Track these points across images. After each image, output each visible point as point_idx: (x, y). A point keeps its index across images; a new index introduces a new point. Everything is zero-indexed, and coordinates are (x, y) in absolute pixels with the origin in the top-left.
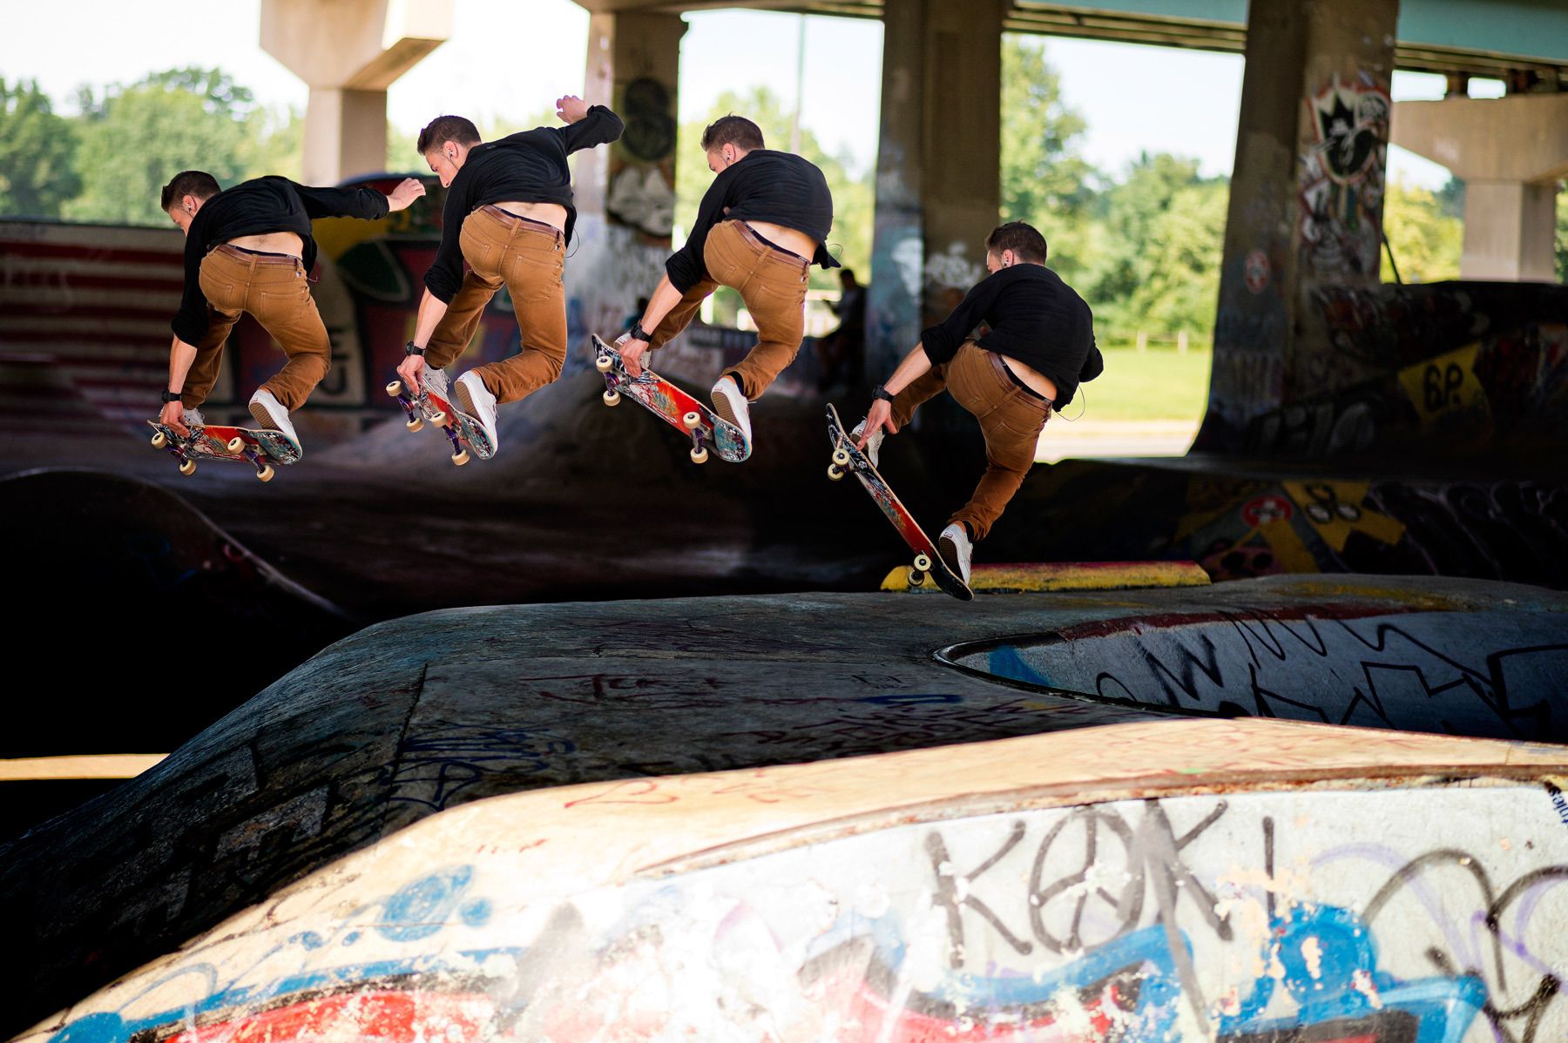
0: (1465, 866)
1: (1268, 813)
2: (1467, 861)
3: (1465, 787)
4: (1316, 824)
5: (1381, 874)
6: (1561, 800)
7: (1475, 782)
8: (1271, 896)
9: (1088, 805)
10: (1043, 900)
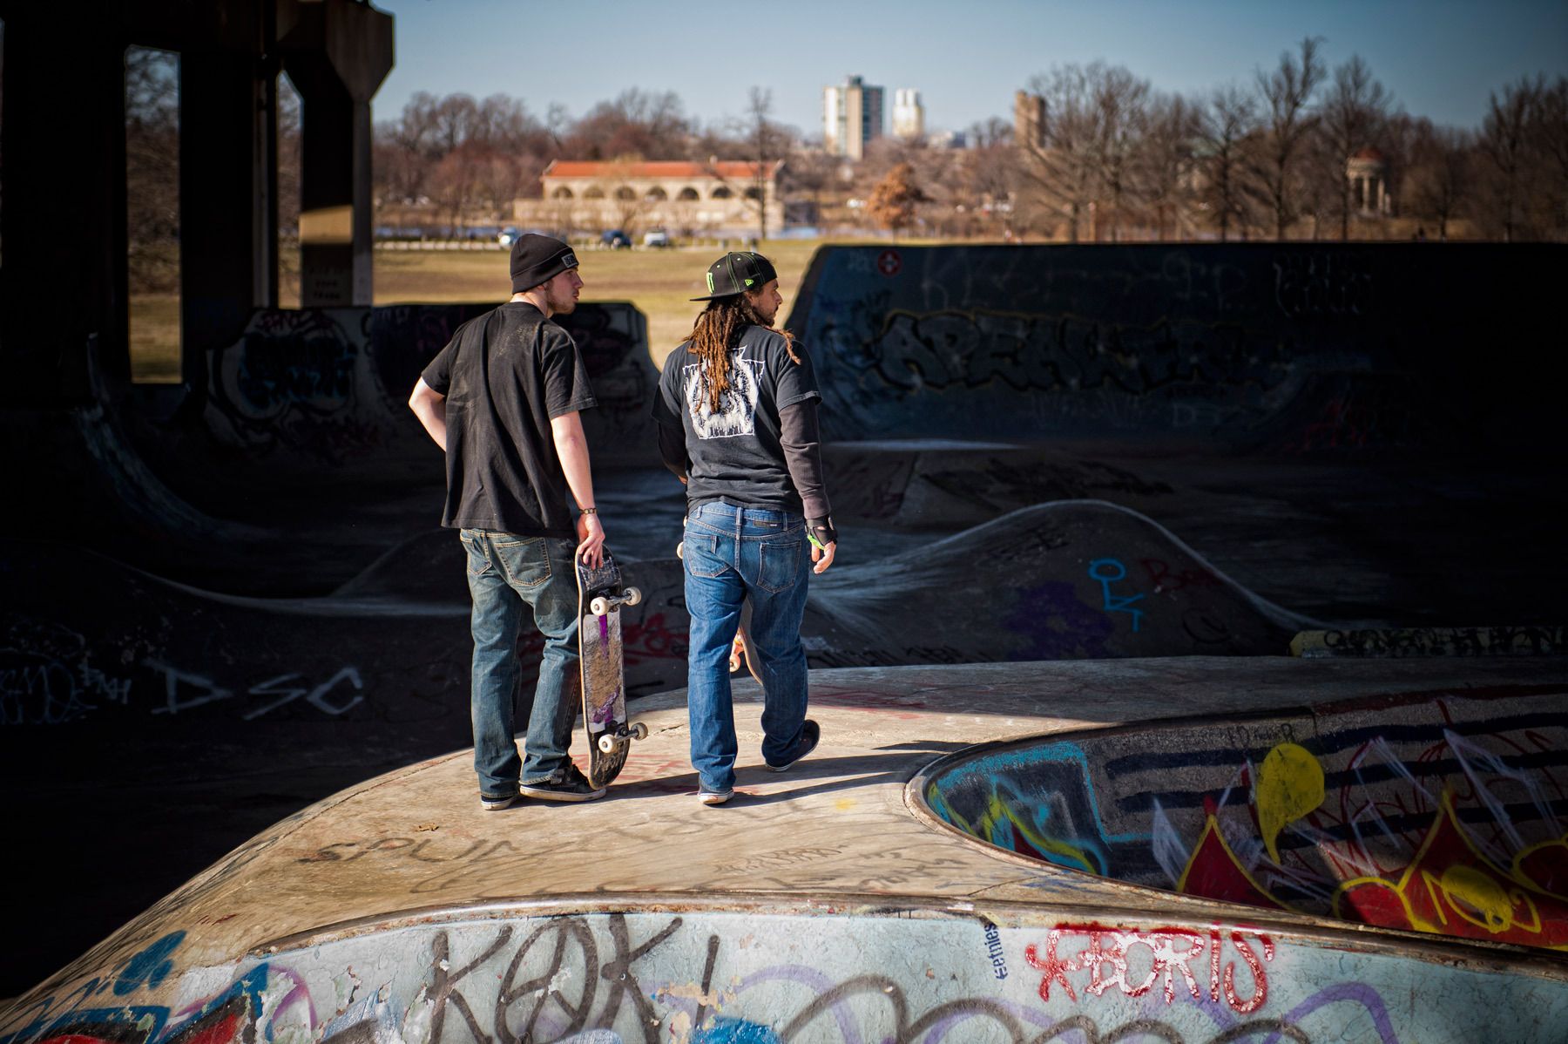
0: (887, 993)
1: (717, 932)
2: (890, 989)
3: (905, 918)
4: (757, 945)
5: (804, 995)
6: (994, 935)
7: (914, 913)
8: (701, 1009)
9: (564, 915)
10: (511, 999)
